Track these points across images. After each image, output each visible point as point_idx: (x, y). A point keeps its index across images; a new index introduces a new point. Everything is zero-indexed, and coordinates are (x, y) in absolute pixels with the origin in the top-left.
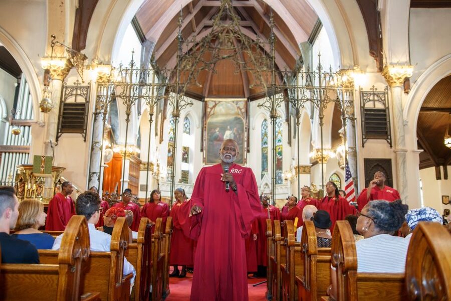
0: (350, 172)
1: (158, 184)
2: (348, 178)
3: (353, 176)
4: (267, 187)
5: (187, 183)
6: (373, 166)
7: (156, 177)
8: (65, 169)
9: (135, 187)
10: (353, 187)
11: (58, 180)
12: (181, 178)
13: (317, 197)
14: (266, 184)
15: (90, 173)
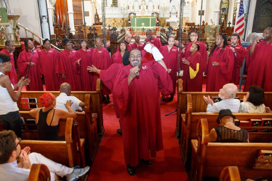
0: (243, 9)
1: (96, 10)
2: (240, 14)
3: (245, 12)
4: (174, 8)
5: (117, 7)
6: (263, 3)
7: (93, 4)
8: (19, 16)
9: (80, 14)
10: (244, 21)
11: (15, 26)
12: (112, 3)
13: (214, 32)
14: (174, 6)
15: (40, 16)
